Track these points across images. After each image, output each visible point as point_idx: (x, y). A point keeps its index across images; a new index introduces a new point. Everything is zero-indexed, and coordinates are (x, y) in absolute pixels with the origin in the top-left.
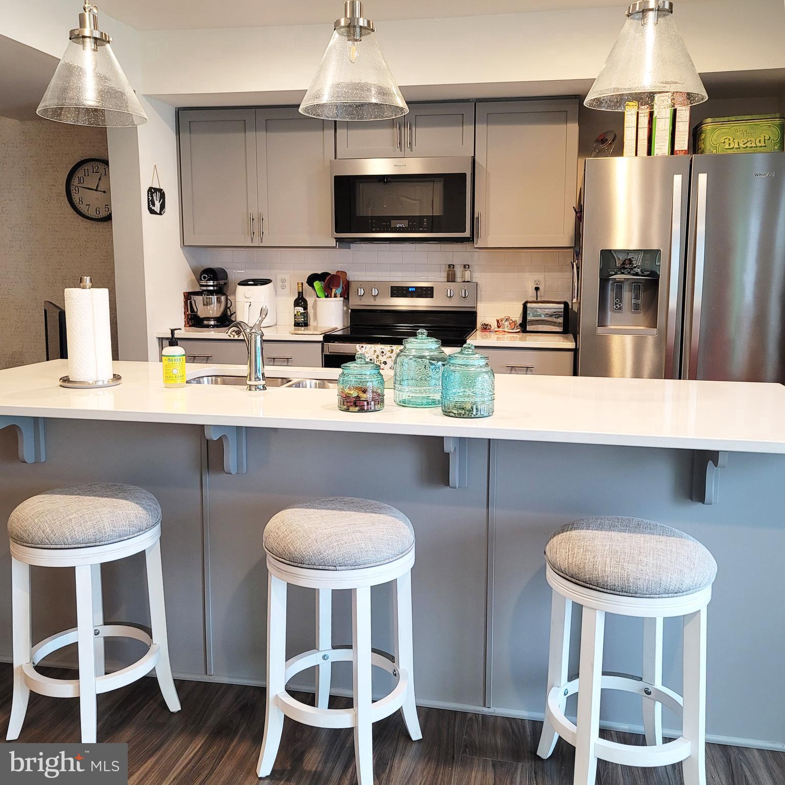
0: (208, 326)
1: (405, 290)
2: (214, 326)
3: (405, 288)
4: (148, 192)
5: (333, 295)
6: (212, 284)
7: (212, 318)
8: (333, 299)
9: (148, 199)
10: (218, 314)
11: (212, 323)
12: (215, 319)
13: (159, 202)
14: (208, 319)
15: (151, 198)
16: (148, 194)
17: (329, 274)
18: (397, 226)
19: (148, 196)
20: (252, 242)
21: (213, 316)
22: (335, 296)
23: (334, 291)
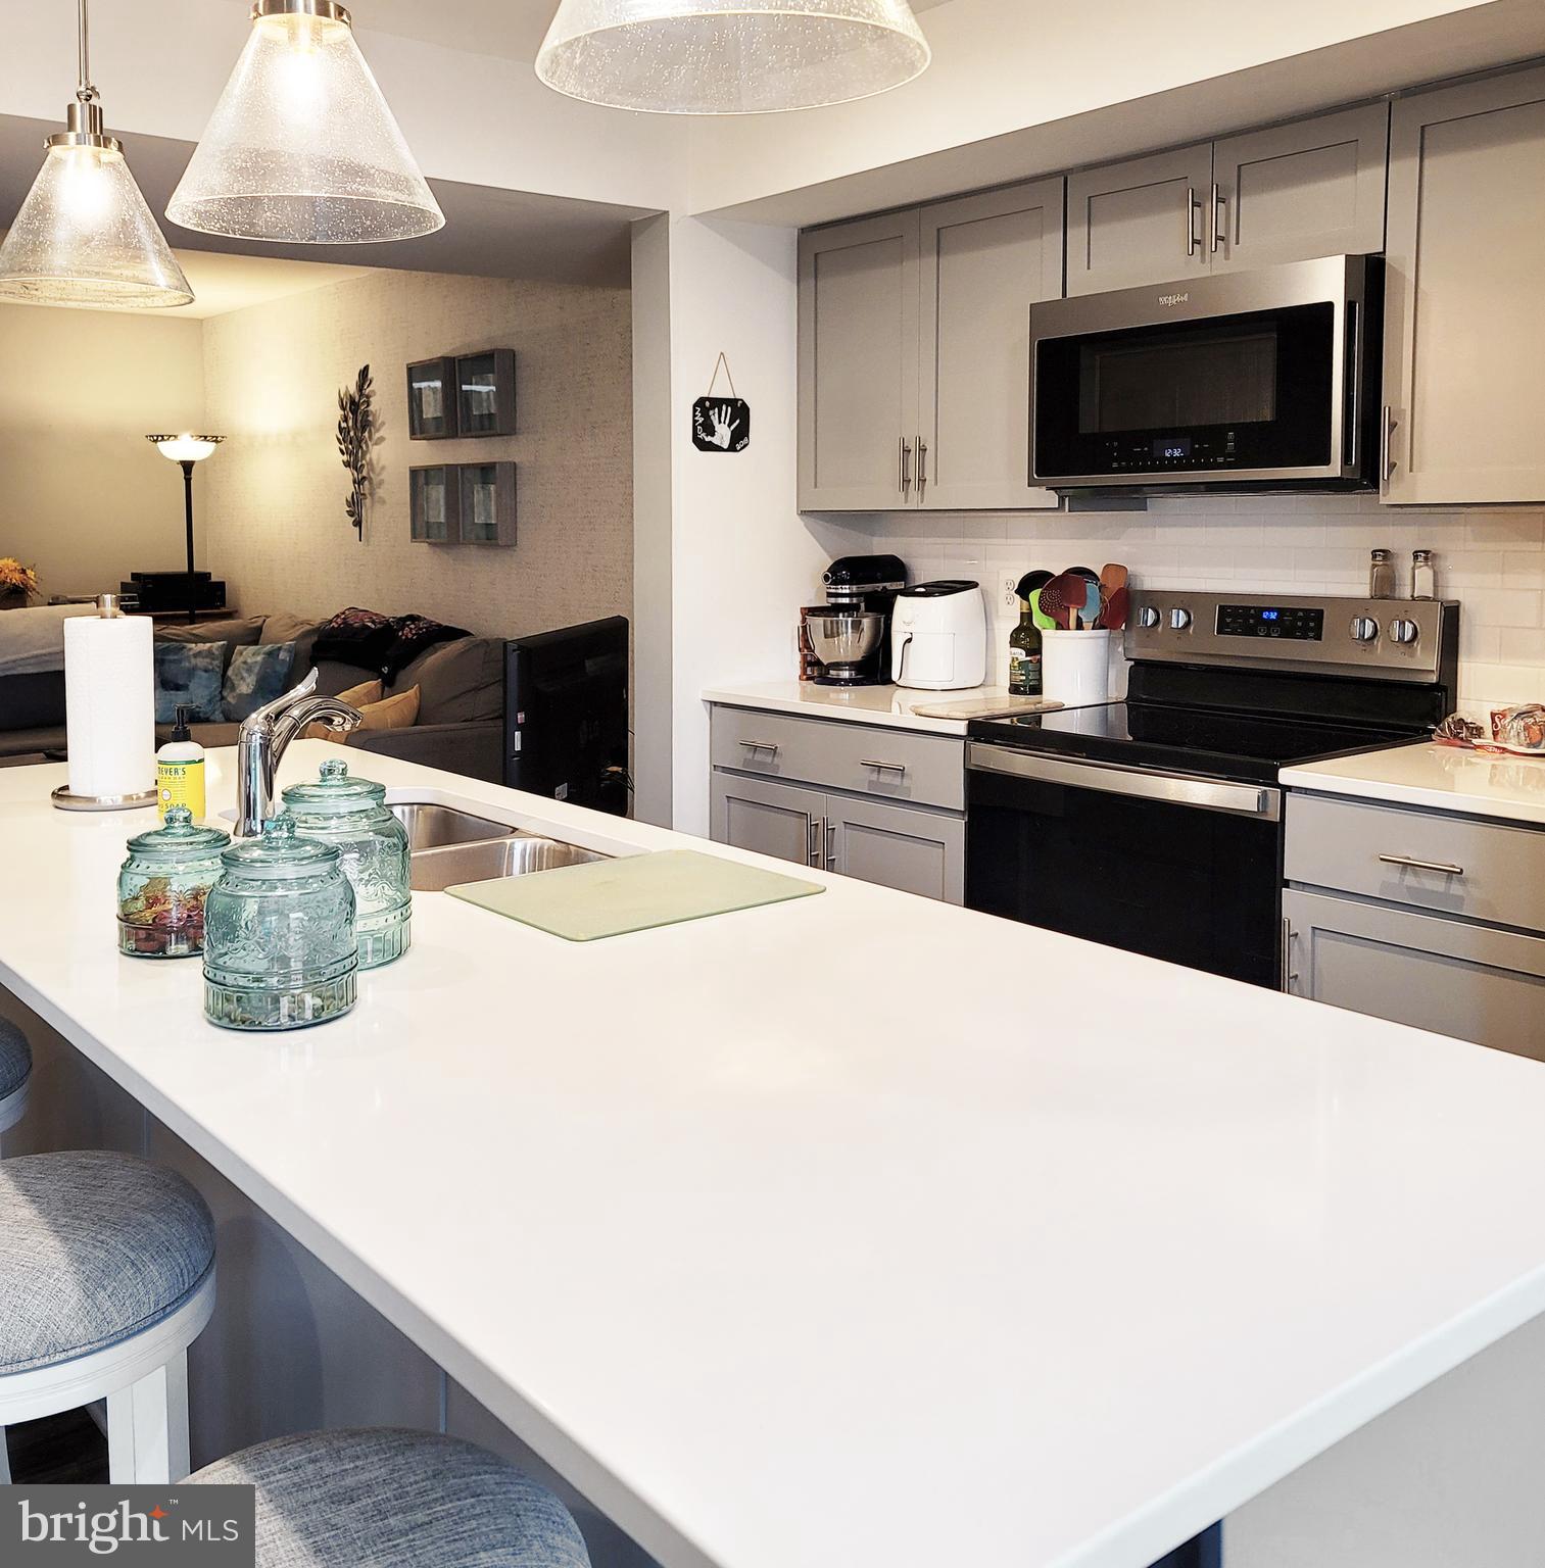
0: (835, 682)
1: (1252, 616)
2: (848, 682)
3: (1252, 611)
4: (695, 406)
5: (1073, 622)
6: (848, 591)
7: (846, 664)
8: (1074, 633)
9: (695, 421)
10: (857, 655)
11: (846, 674)
12: (852, 665)
13: (729, 426)
14: (837, 666)
15: (701, 420)
16: (695, 411)
17: (1053, 575)
18: (1167, 455)
19: (695, 416)
20: (906, 501)
21: (849, 660)
22: (1080, 626)
23: (1073, 613)
